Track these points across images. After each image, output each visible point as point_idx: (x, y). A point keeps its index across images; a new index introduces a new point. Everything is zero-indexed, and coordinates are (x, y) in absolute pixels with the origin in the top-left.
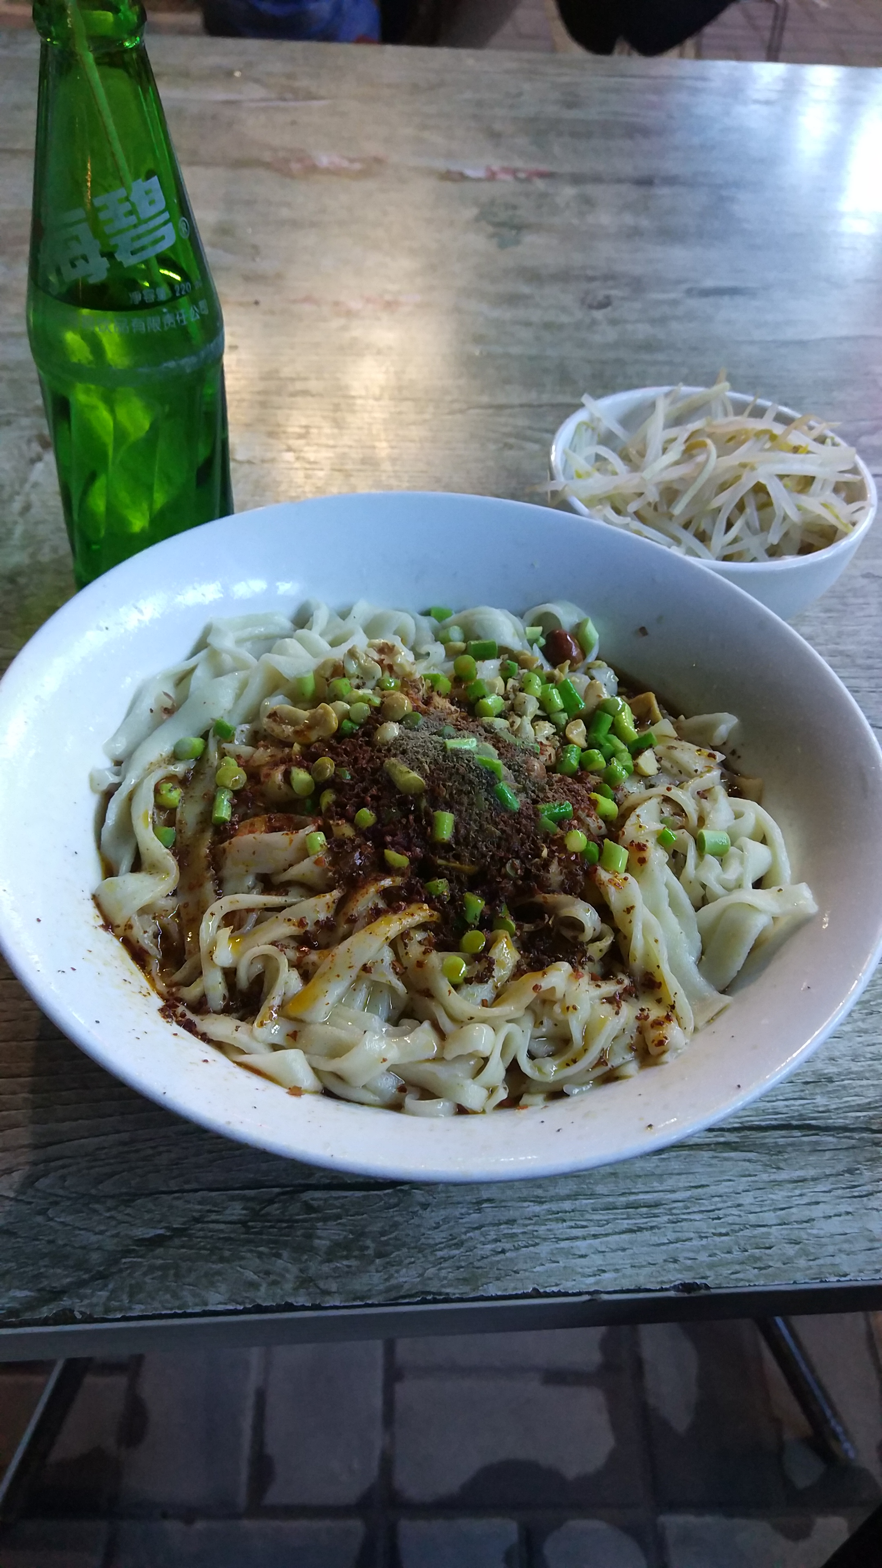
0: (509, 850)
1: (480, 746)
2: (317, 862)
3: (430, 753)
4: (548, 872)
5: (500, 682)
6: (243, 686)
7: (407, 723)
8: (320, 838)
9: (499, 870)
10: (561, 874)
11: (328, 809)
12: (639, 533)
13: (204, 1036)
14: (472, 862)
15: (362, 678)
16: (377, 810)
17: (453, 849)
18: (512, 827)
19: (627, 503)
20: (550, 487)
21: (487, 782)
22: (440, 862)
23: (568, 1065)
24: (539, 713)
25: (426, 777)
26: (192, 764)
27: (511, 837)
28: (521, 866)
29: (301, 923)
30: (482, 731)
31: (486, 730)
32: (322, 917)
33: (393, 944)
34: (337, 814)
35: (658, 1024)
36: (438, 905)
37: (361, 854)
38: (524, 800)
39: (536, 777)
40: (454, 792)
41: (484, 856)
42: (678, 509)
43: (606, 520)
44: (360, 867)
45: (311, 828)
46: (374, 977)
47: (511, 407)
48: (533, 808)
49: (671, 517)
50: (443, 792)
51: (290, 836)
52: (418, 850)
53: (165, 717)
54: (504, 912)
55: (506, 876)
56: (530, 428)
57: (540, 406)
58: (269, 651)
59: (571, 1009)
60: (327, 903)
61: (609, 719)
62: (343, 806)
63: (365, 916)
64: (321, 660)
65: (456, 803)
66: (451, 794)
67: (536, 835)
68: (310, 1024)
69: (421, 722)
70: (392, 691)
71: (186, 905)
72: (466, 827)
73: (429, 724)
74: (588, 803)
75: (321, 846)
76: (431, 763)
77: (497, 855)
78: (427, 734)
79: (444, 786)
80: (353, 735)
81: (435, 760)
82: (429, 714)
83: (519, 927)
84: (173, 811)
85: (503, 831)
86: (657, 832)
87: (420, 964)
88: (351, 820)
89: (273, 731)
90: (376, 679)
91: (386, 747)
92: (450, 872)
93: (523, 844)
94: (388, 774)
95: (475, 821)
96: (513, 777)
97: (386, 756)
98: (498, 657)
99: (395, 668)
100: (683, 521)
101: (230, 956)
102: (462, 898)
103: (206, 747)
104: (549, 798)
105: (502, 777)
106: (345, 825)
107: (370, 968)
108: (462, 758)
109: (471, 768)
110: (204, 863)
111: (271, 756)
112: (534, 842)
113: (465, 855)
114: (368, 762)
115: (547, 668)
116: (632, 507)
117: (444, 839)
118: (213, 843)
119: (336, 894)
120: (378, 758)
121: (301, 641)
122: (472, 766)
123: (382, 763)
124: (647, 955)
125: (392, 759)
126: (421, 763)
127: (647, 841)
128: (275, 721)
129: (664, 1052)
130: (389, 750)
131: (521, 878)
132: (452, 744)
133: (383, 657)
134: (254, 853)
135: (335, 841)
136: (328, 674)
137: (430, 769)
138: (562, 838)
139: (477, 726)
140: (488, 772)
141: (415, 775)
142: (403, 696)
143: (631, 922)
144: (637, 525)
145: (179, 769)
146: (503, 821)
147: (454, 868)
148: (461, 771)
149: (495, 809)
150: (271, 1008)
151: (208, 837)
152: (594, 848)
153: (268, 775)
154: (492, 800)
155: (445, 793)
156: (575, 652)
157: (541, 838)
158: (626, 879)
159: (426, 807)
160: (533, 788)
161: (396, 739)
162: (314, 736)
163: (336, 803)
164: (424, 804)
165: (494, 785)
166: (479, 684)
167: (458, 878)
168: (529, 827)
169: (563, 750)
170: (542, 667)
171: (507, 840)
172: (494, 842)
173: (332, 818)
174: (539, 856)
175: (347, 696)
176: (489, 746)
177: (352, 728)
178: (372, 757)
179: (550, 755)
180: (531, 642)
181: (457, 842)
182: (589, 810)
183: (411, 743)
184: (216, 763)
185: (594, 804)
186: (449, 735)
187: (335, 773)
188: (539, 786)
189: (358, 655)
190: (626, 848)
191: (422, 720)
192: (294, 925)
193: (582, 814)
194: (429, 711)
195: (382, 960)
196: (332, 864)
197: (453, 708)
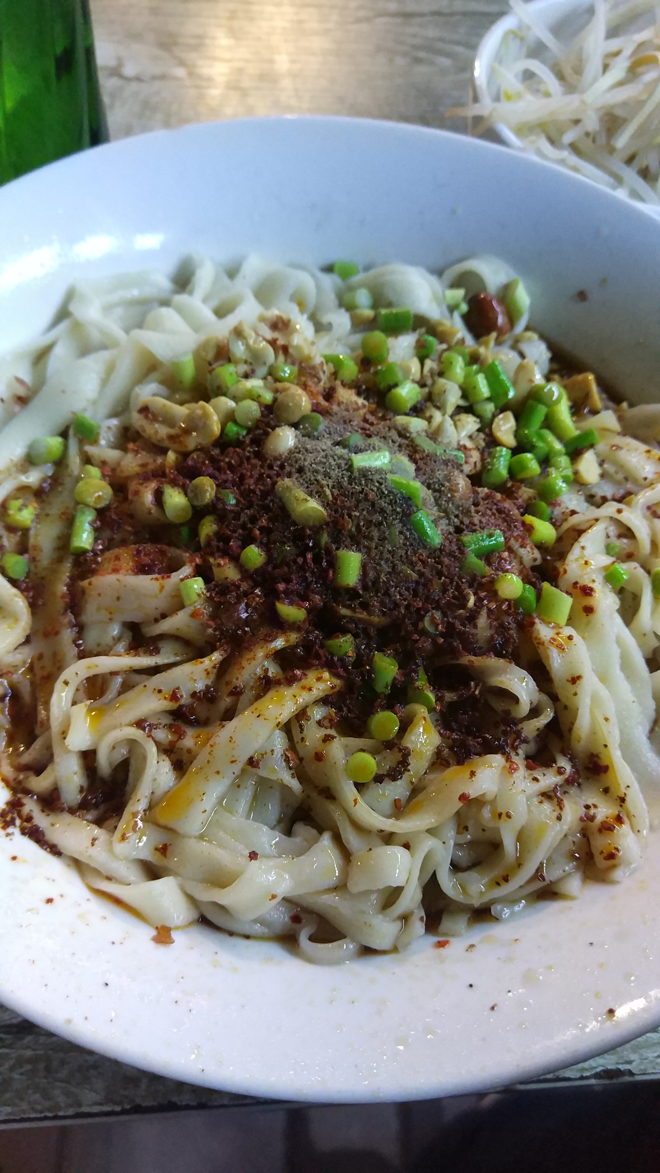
0: (428, 599)
1: (394, 461)
2: (194, 615)
3: (333, 474)
4: (475, 626)
5: (415, 366)
6: (110, 369)
7: (304, 428)
8: (198, 585)
9: (415, 625)
10: (491, 628)
11: (208, 544)
12: (576, 169)
13: (54, 849)
14: (384, 614)
15: (251, 364)
16: (266, 547)
17: (359, 596)
18: (432, 568)
19: (561, 133)
20: (473, 110)
21: (403, 511)
22: (344, 611)
23: (498, 884)
24: (462, 403)
25: (326, 505)
26: (49, 470)
27: (431, 581)
28: (443, 619)
29: (174, 697)
30: (396, 437)
31: (400, 435)
32: (200, 686)
33: (287, 728)
34: (218, 549)
35: (607, 828)
36: (341, 670)
37: (247, 605)
38: (445, 527)
39: (461, 499)
40: (362, 524)
41: (397, 606)
42: (622, 141)
43: (539, 153)
44: (247, 622)
45: (187, 570)
46: (263, 772)
47: (422, 15)
48: (458, 540)
49: (612, 150)
50: (348, 524)
51: (161, 581)
52: (318, 597)
53: (17, 408)
54: (421, 682)
55: (424, 633)
56: (441, 40)
57: (452, 14)
58: (140, 325)
59: (504, 816)
60: (206, 670)
61: (542, 411)
62: (226, 540)
63: (252, 687)
64: (202, 337)
65: (365, 537)
66: (358, 526)
67: (461, 578)
68: (184, 836)
69: (321, 427)
70: (287, 385)
71: (40, 657)
72: (375, 568)
73: (332, 430)
74: (522, 529)
75: (199, 595)
76: (333, 487)
77: (414, 606)
78: (329, 443)
79: (350, 516)
80: (239, 443)
81: (339, 483)
82: (331, 415)
83: (439, 699)
84: (25, 531)
85: (421, 574)
86: (606, 568)
87: (319, 757)
88: (235, 559)
89: (144, 431)
90: (268, 364)
91: (279, 463)
92: (356, 624)
93: (445, 591)
94: (281, 499)
95: (387, 560)
96: (433, 500)
97: (278, 475)
98: (414, 330)
99: (291, 350)
100: (626, 155)
101: (88, 737)
102: (370, 662)
103: (66, 447)
104: (476, 525)
105: (420, 503)
106: (228, 565)
107: (258, 762)
108: (371, 480)
109: (383, 493)
110: (60, 604)
111: (143, 466)
112: (458, 588)
113: (374, 605)
114: (256, 484)
115: (469, 340)
116: (568, 137)
117: (348, 585)
118: (71, 578)
119: (216, 657)
120: (269, 476)
121: (180, 310)
122: (384, 490)
123: (274, 483)
124: (593, 732)
125: (287, 480)
126: (322, 487)
127: (594, 581)
128: (147, 417)
129: (614, 867)
130: (282, 467)
131: (442, 635)
132: (360, 461)
133: (276, 335)
134: (118, 598)
135: (216, 586)
136: (210, 355)
137: (333, 494)
138: (492, 582)
139: (390, 429)
140: (403, 498)
141: (313, 505)
142: (300, 391)
143: (575, 694)
144: (574, 160)
145: (33, 478)
146: (421, 561)
147: (360, 620)
148: (370, 496)
149: (411, 545)
150: (135, 815)
151: (66, 569)
152: (531, 594)
153: (137, 493)
154: (408, 533)
155: (350, 526)
156: (501, 320)
157: (467, 581)
158: (570, 638)
159: (326, 543)
160: (457, 513)
161: (291, 452)
162: (192, 441)
163: (219, 536)
164: (325, 538)
165: (410, 515)
166: (390, 369)
167: (365, 631)
168: (452, 569)
169: (490, 454)
170: (462, 341)
171: (425, 585)
172: (409, 588)
173: (212, 554)
174: (464, 606)
175: (232, 389)
176: (405, 460)
177: (238, 434)
178: (261, 475)
179: (475, 463)
180: (452, 309)
181: (365, 588)
182: (523, 539)
183: (310, 458)
184: (76, 472)
185: (529, 529)
186: (356, 446)
187: (216, 496)
188: (463, 509)
189: (246, 334)
190: (568, 593)
191: (323, 423)
192: (165, 698)
193: (515, 545)
194: (332, 409)
195: (272, 751)
196: (213, 616)
197: (360, 401)
